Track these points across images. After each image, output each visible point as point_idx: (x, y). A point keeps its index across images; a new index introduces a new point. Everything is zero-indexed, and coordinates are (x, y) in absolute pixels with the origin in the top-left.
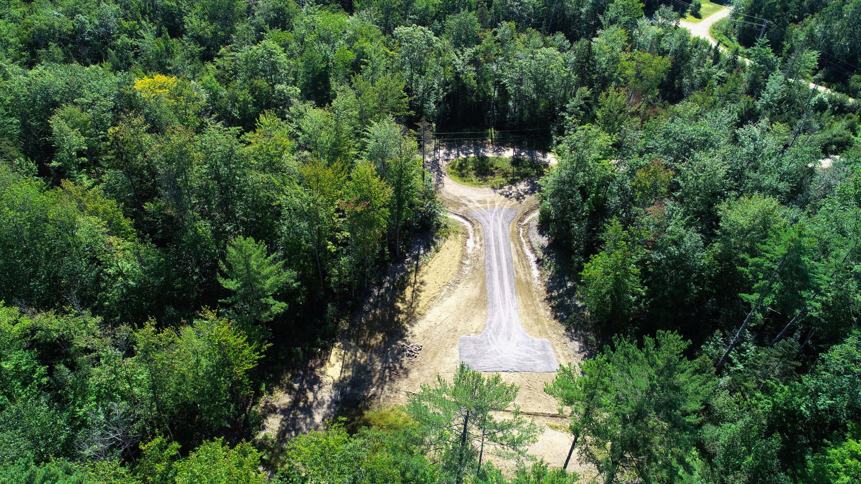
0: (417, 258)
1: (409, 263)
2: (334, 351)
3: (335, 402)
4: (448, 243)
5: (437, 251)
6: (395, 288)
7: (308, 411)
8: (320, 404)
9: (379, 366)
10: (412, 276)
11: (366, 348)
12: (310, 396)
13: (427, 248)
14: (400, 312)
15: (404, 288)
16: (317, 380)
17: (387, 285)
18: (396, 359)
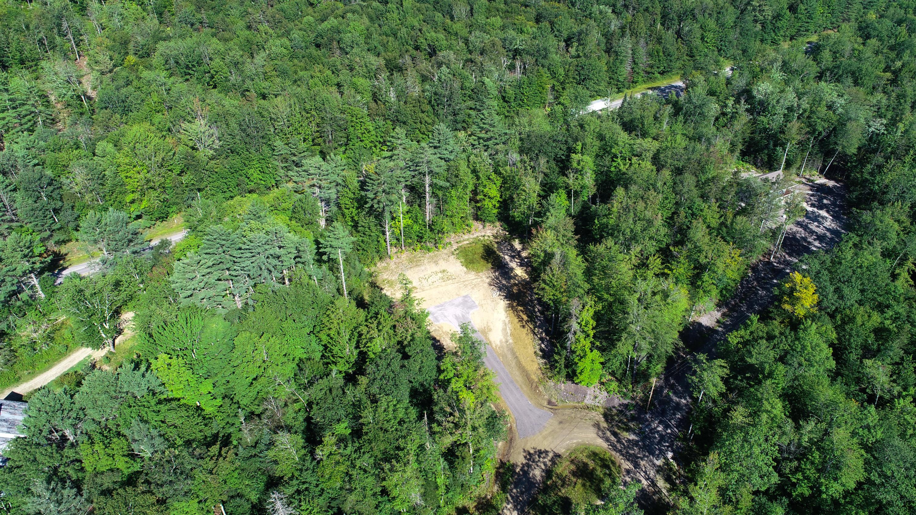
0: (541, 339)
1: (542, 333)
2: (527, 277)
3: (507, 264)
4: (536, 366)
5: (535, 352)
6: (532, 314)
7: (513, 257)
8: (511, 261)
9: (504, 282)
10: (532, 326)
11: (515, 284)
12: (518, 261)
13: (542, 350)
14: (518, 305)
15: (528, 316)
16: (521, 266)
17: (538, 314)
18: (499, 287)
